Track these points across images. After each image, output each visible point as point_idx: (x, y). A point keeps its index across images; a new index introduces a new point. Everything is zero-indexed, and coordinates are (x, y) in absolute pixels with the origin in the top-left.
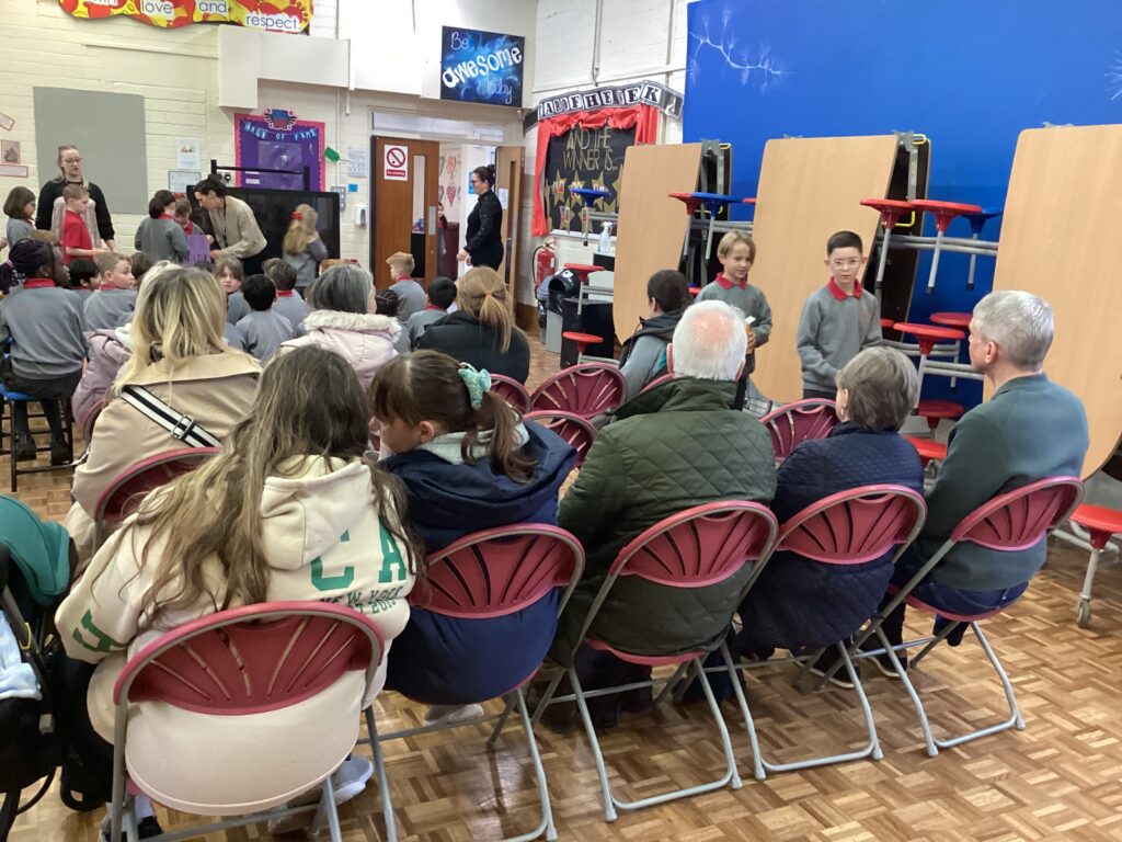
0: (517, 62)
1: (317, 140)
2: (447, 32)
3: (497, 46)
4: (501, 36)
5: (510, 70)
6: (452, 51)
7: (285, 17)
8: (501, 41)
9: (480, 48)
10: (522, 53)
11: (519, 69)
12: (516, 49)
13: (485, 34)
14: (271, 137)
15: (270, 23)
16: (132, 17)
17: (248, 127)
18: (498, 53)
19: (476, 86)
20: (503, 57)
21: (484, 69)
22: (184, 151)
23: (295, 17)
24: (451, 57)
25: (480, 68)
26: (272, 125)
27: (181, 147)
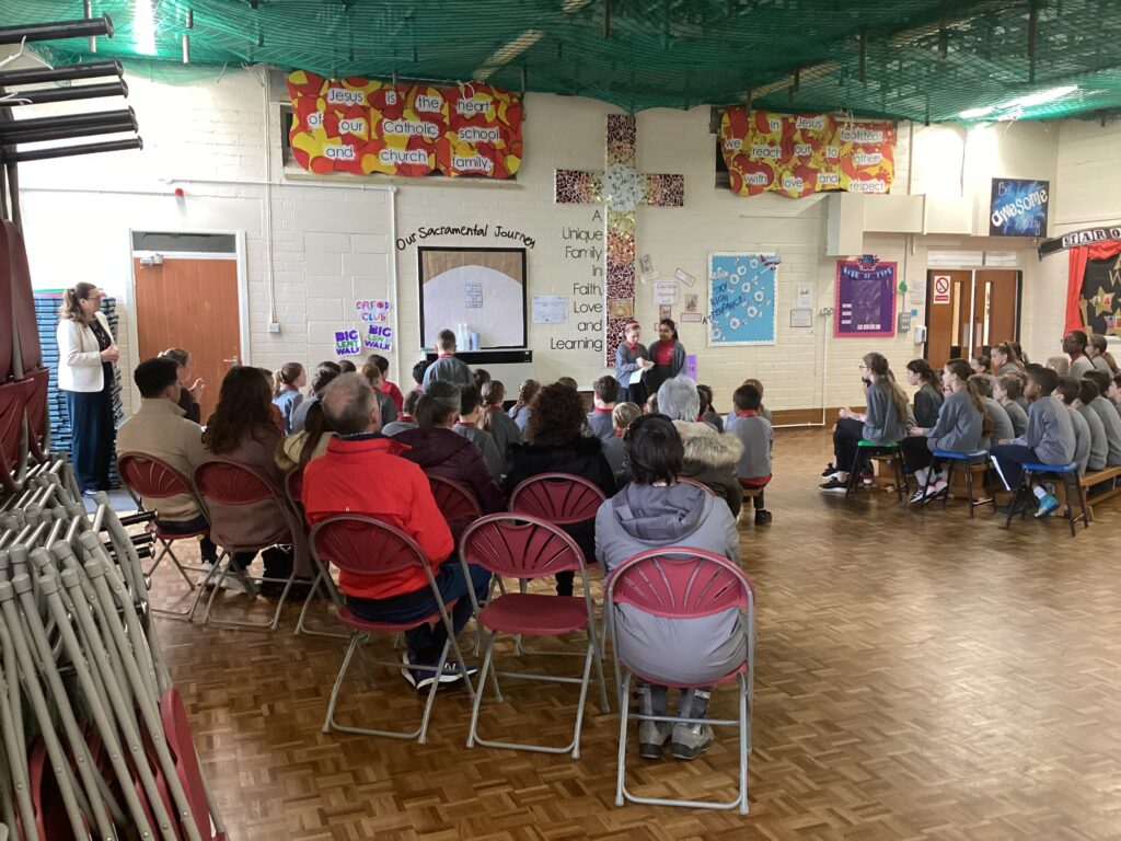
0: (1044, 201)
1: (891, 277)
2: (996, 182)
3: (1031, 190)
4: (1033, 181)
5: (1039, 208)
6: (998, 197)
7: (874, 181)
8: (1033, 186)
9: (1018, 193)
10: (1047, 194)
11: (1045, 206)
12: (1044, 192)
13: (1021, 181)
14: (861, 276)
15: (865, 187)
16: (776, 192)
17: (845, 271)
18: (1031, 196)
19: (1014, 223)
20: (1034, 198)
21: (1020, 209)
22: (802, 293)
23: (882, 181)
24: (998, 202)
25: (1018, 208)
26: (861, 268)
27: (800, 291)
